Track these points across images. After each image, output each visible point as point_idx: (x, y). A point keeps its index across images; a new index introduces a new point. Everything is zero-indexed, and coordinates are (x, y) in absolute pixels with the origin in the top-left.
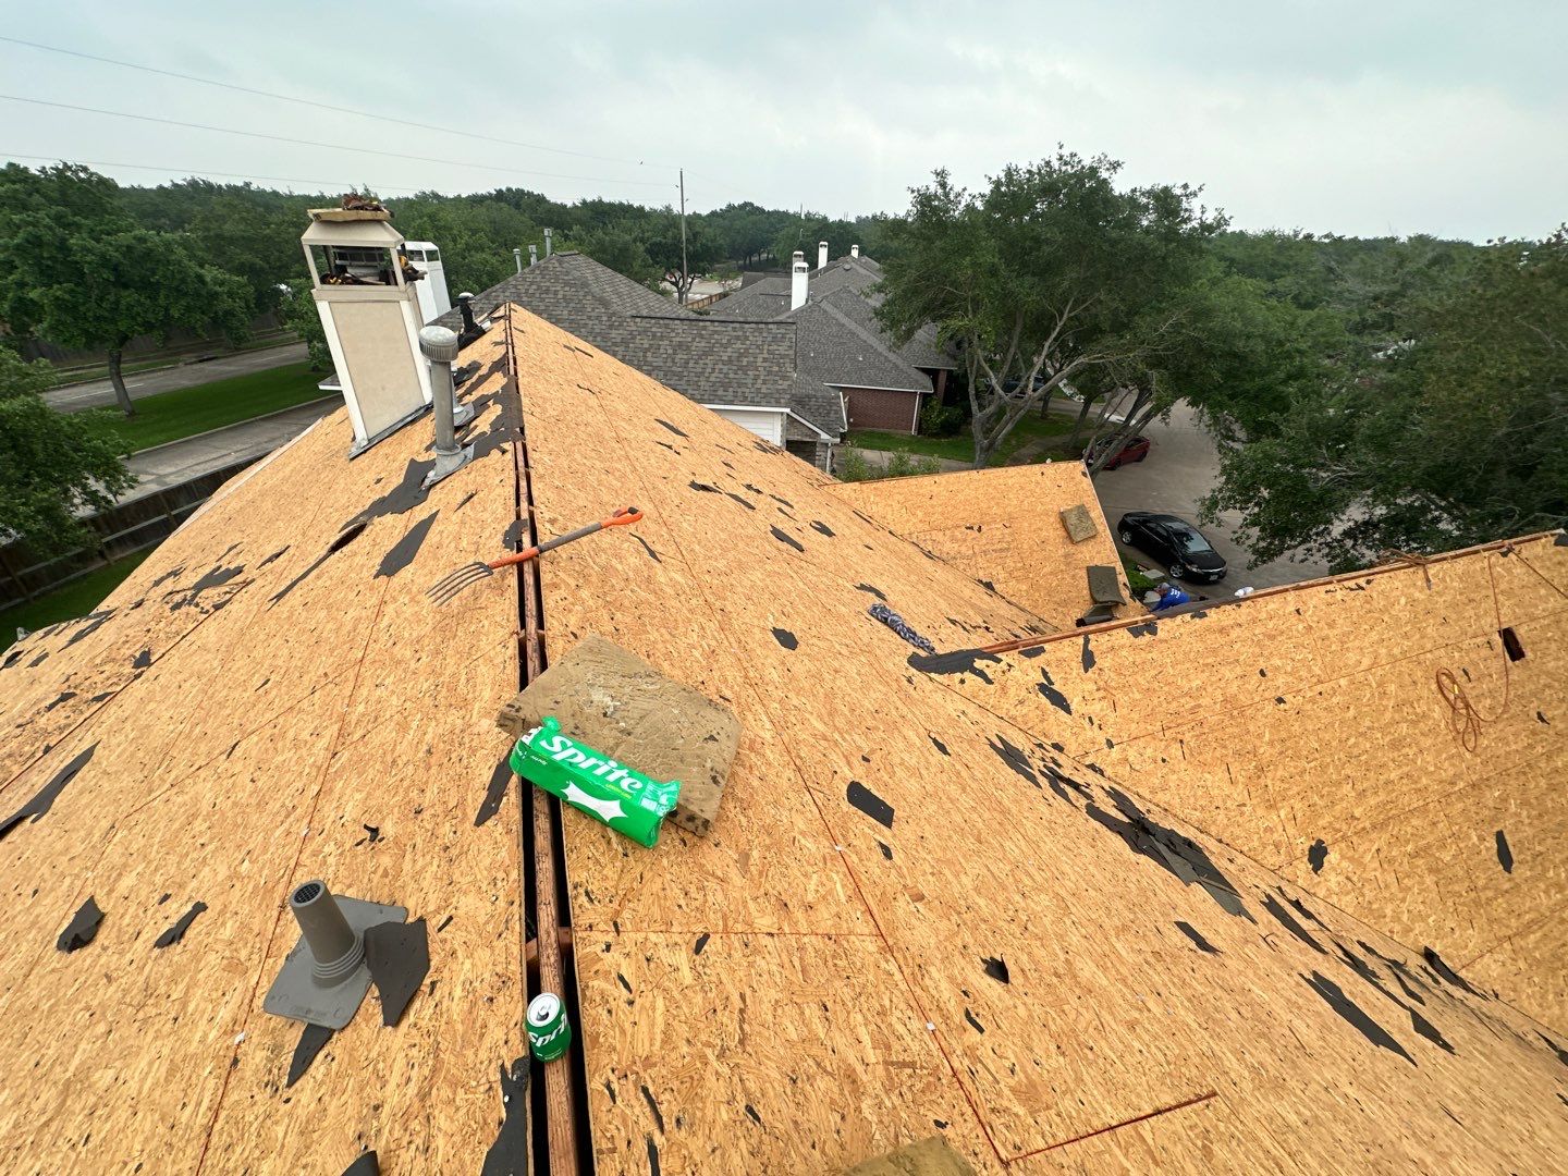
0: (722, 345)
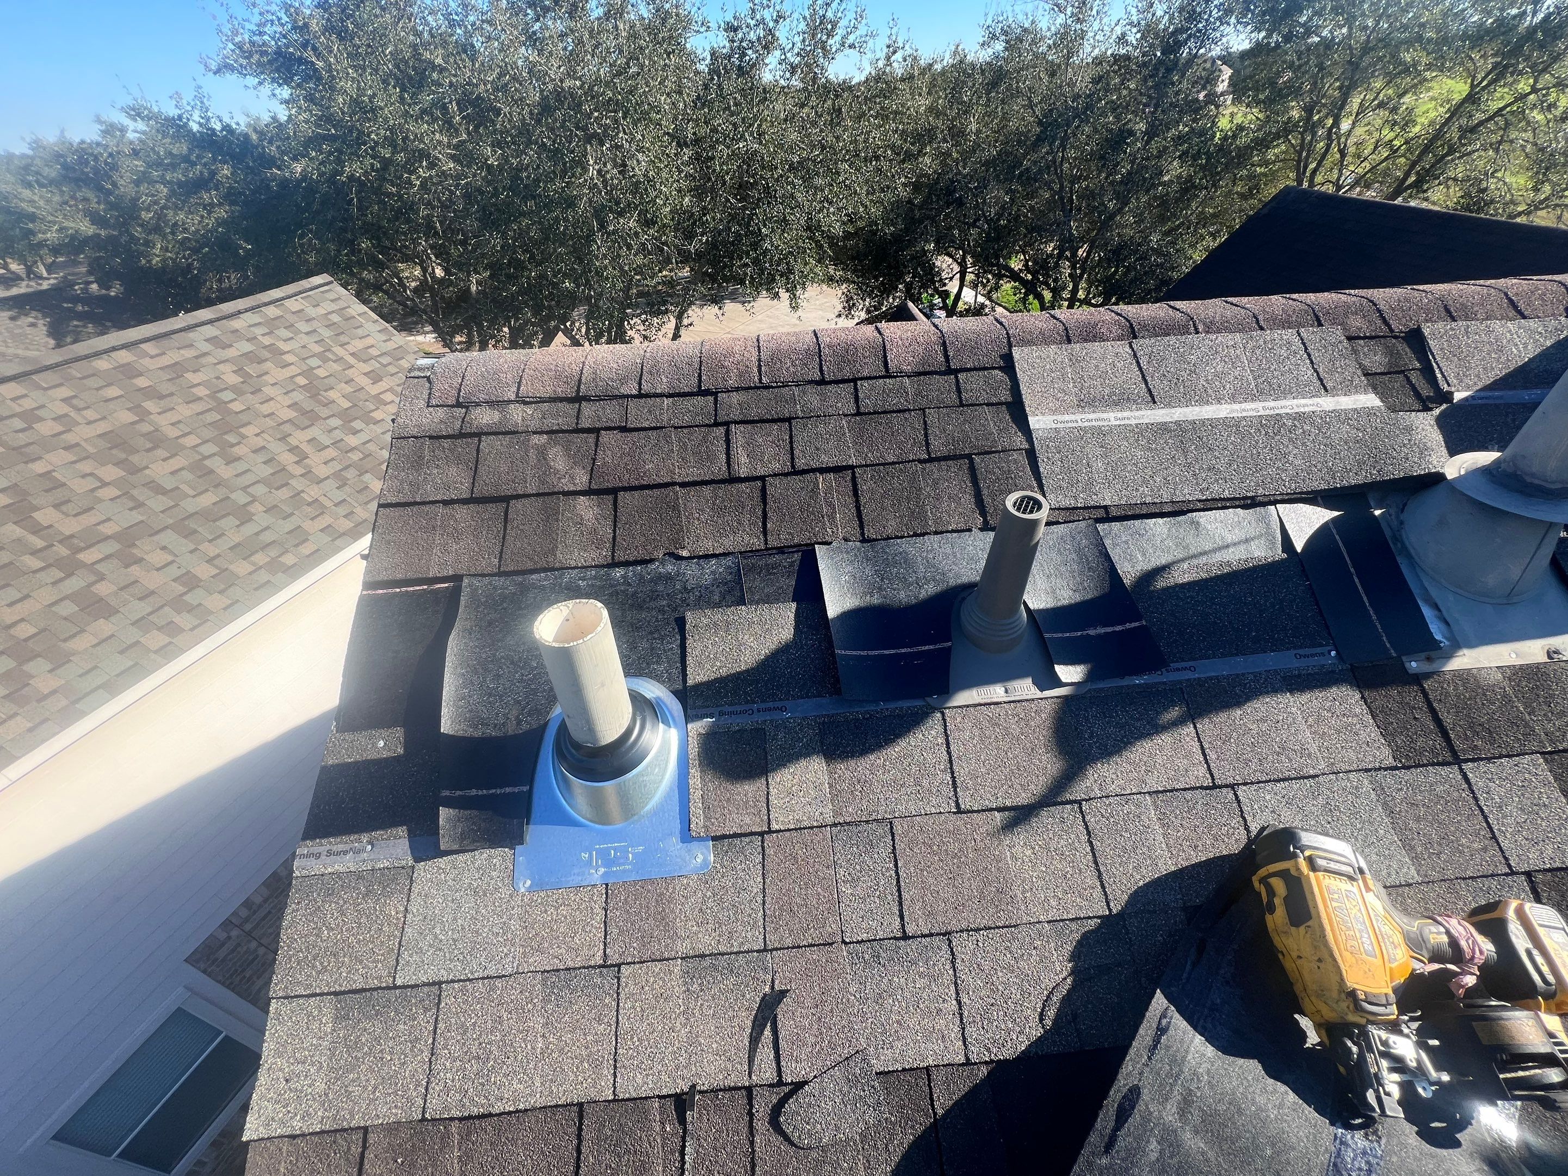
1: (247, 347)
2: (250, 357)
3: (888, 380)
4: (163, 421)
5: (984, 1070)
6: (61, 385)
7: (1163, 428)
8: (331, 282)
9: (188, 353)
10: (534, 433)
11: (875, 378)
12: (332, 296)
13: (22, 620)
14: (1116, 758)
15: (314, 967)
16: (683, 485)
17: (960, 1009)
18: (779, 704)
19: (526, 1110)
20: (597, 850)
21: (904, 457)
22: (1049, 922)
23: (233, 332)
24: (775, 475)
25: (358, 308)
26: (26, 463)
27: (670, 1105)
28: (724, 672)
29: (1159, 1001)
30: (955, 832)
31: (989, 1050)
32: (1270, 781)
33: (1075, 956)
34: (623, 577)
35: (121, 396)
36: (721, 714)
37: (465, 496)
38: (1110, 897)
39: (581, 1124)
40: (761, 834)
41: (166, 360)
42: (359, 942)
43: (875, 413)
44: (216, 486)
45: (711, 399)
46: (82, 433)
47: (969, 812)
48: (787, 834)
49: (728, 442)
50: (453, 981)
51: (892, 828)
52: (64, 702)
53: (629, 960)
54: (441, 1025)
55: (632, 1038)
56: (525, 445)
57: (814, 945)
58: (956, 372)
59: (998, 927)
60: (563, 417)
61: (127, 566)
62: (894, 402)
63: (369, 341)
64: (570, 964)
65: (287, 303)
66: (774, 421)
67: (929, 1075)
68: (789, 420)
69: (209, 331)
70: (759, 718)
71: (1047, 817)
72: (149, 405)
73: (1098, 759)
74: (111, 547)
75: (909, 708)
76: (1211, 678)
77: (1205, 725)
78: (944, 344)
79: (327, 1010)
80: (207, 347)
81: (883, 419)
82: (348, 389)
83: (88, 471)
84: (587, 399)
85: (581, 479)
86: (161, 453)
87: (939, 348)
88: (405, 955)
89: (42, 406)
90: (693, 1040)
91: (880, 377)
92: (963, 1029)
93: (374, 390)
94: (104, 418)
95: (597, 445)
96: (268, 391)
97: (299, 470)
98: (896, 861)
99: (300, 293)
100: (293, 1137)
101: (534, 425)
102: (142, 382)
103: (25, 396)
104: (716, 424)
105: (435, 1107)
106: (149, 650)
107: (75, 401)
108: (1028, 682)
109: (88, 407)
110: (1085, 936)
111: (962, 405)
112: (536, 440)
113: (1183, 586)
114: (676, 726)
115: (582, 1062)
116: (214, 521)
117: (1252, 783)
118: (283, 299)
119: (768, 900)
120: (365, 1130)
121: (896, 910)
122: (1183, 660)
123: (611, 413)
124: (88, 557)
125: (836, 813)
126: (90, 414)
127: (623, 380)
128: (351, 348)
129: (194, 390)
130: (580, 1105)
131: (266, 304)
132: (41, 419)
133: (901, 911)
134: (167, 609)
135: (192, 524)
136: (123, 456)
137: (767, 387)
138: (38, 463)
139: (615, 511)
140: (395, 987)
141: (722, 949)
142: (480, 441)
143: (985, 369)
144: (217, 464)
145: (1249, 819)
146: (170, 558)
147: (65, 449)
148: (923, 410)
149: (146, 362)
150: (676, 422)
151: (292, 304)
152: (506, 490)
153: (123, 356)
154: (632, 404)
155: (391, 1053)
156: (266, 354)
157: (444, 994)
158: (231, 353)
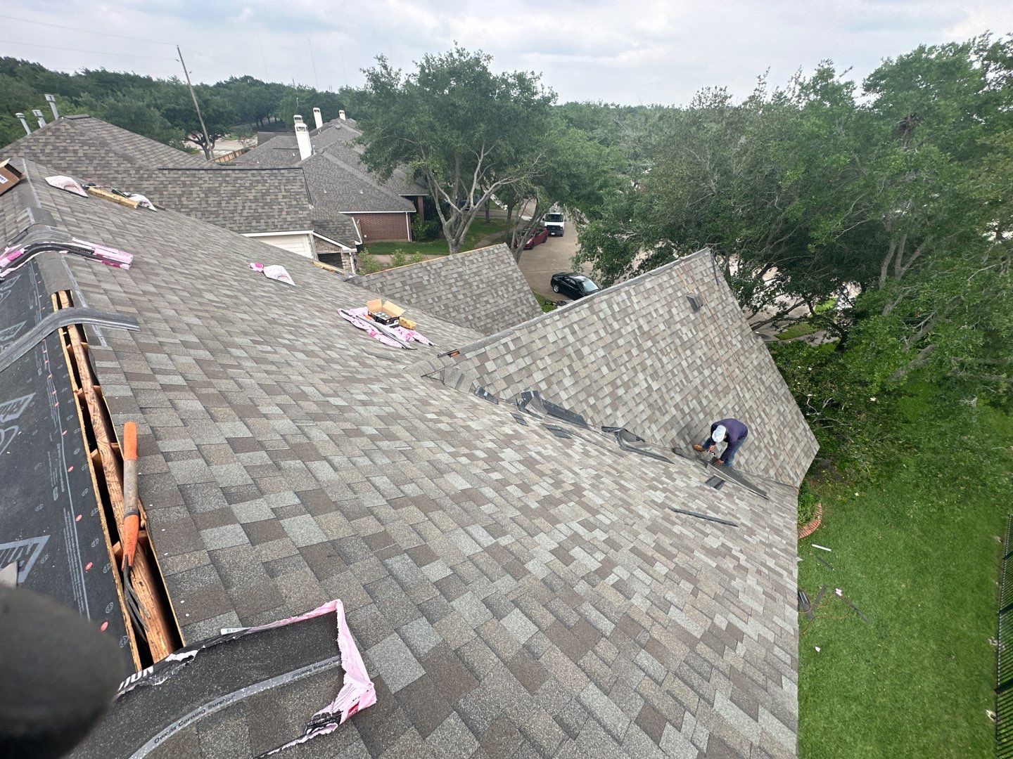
0: (246, 188)
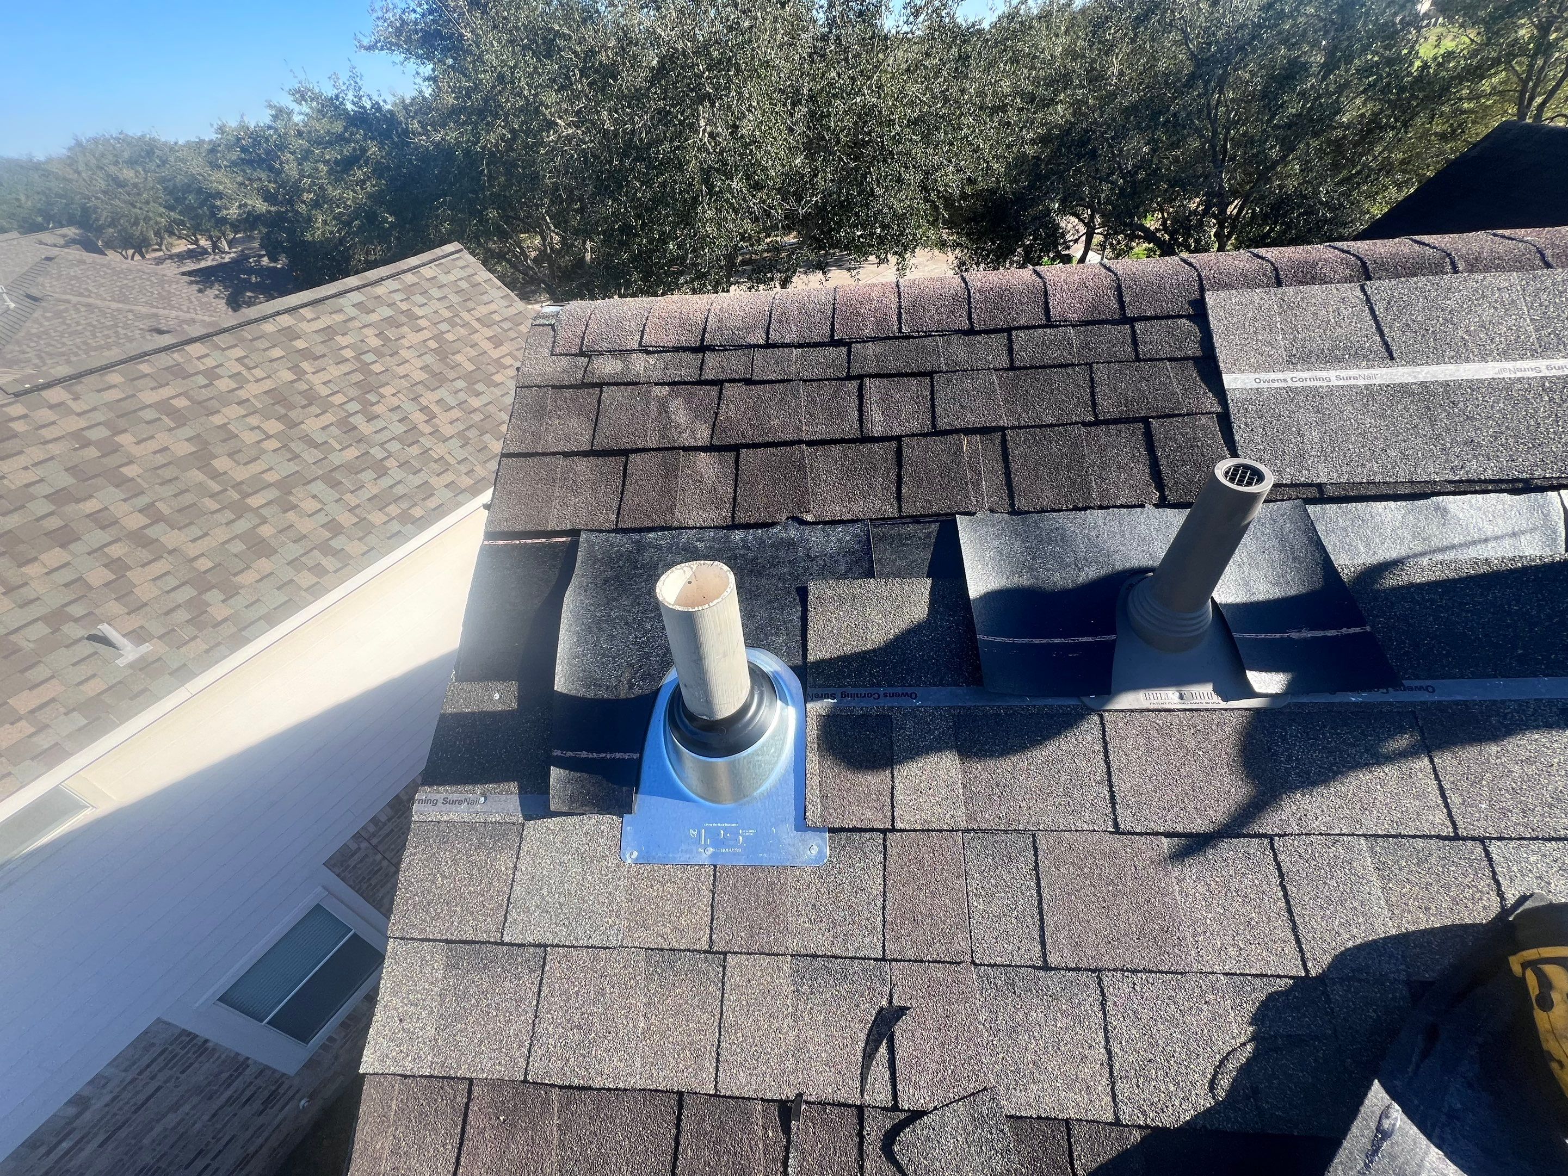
1: (387, 312)
2: (391, 322)
3: (1048, 331)
4: (317, 380)
5: (1137, 1135)
6: (236, 346)
7: (1403, 390)
8: (461, 250)
9: (339, 318)
10: (656, 384)
11: (1034, 327)
12: (461, 263)
13: (203, 555)
14: (1322, 789)
15: (428, 912)
16: (810, 443)
17: (1110, 1059)
18: (909, 690)
19: (625, 1090)
20: (707, 829)
21: (1065, 419)
22: (1225, 974)
23: (376, 298)
24: (913, 435)
25: (484, 275)
26: (207, 415)
27: (774, 1110)
28: (848, 650)
29: (1377, 1095)
30: (1112, 855)
31: (1144, 1113)
32: (1537, 838)
33: (1258, 1019)
34: (742, 540)
35: (283, 357)
36: (844, 695)
37: (586, 447)
38: (1308, 955)
39: (680, 1114)
40: (884, 831)
41: (320, 324)
42: (470, 893)
43: (1031, 367)
44: (360, 441)
45: (844, 350)
46: (252, 390)
47: (1129, 833)
48: (913, 834)
49: (861, 397)
50: (558, 946)
51: (1034, 841)
52: (234, 629)
53: (736, 949)
54: (545, 989)
55: (736, 1033)
56: (646, 397)
57: (939, 962)
58: (1132, 321)
59: (1160, 972)
60: (686, 367)
61: (285, 511)
62: (1055, 355)
63: (493, 307)
64: (675, 945)
65: (422, 270)
66: (913, 375)
67: (1069, 1129)
68: (931, 374)
69: (356, 297)
70: (887, 703)
71: (1228, 849)
72: (305, 365)
73: (1297, 788)
74: (272, 494)
75: (1060, 707)
76: (1457, 703)
77: (1445, 760)
78: (1119, 288)
79: (438, 958)
80: (352, 312)
81: (1042, 375)
82: (473, 353)
83: (256, 425)
84: (711, 348)
85: (703, 435)
86: (314, 409)
87: (1112, 293)
88: (513, 913)
89: (221, 365)
90: (801, 1047)
91: (1040, 327)
92: (1113, 1084)
93: (495, 354)
94: (269, 377)
95: (720, 398)
96: (404, 353)
97: (427, 429)
98: (1038, 879)
99: (434, 260)
100: (406, 1077)
101: (656, 376)
102: (300, 344)
103: (207, 355)
104: (849, 378)
105: (537, 1071)
106: (300, 588)
107: (246, 361)
108: (1208, 689)
109: (257, 366)
110: (1271, 997)
111: (1138, 359)
112: (658, 391)
113: (1420, 586)
114: (794, 704)
115: (683, 1049)
116: (356, 473)
117: (1511, 839)
118: (419, 266)
119: (889, 905)
120: (471, 1081)
121: (1036, 935)
122: (1418, 678)
123: (735, 364)
124: (254, 501)
125: (971, 817)
126: (258, 373)
127: (750, 329)
128: (476, 314)
129: (343, 352)
130: (680, 1094)
131: (404, 272)
132: (220, 377)
133: (1042, 936)
134: (316, 551)
135: (338, 476)
136: (283, 411)
137: (907, 337)
138: (216, 416)
139: (737, 469)
140: (503, 943)
141: (837, 952)
142: (601, 392)
143: (1169, 317)
144: (358, 420)
145: (1504, 883)
146: (319, 506)
147: (238, 404)
148: (1091, 365)
149: (304, 326)
150: (807, 375)
151: (427, 272)
152: (625, 443)
153: (286, 320)
154: (758, 355)
155: (497, 1009)
156: (403, 319)
157: (549, 958)
158: (374, 317)
